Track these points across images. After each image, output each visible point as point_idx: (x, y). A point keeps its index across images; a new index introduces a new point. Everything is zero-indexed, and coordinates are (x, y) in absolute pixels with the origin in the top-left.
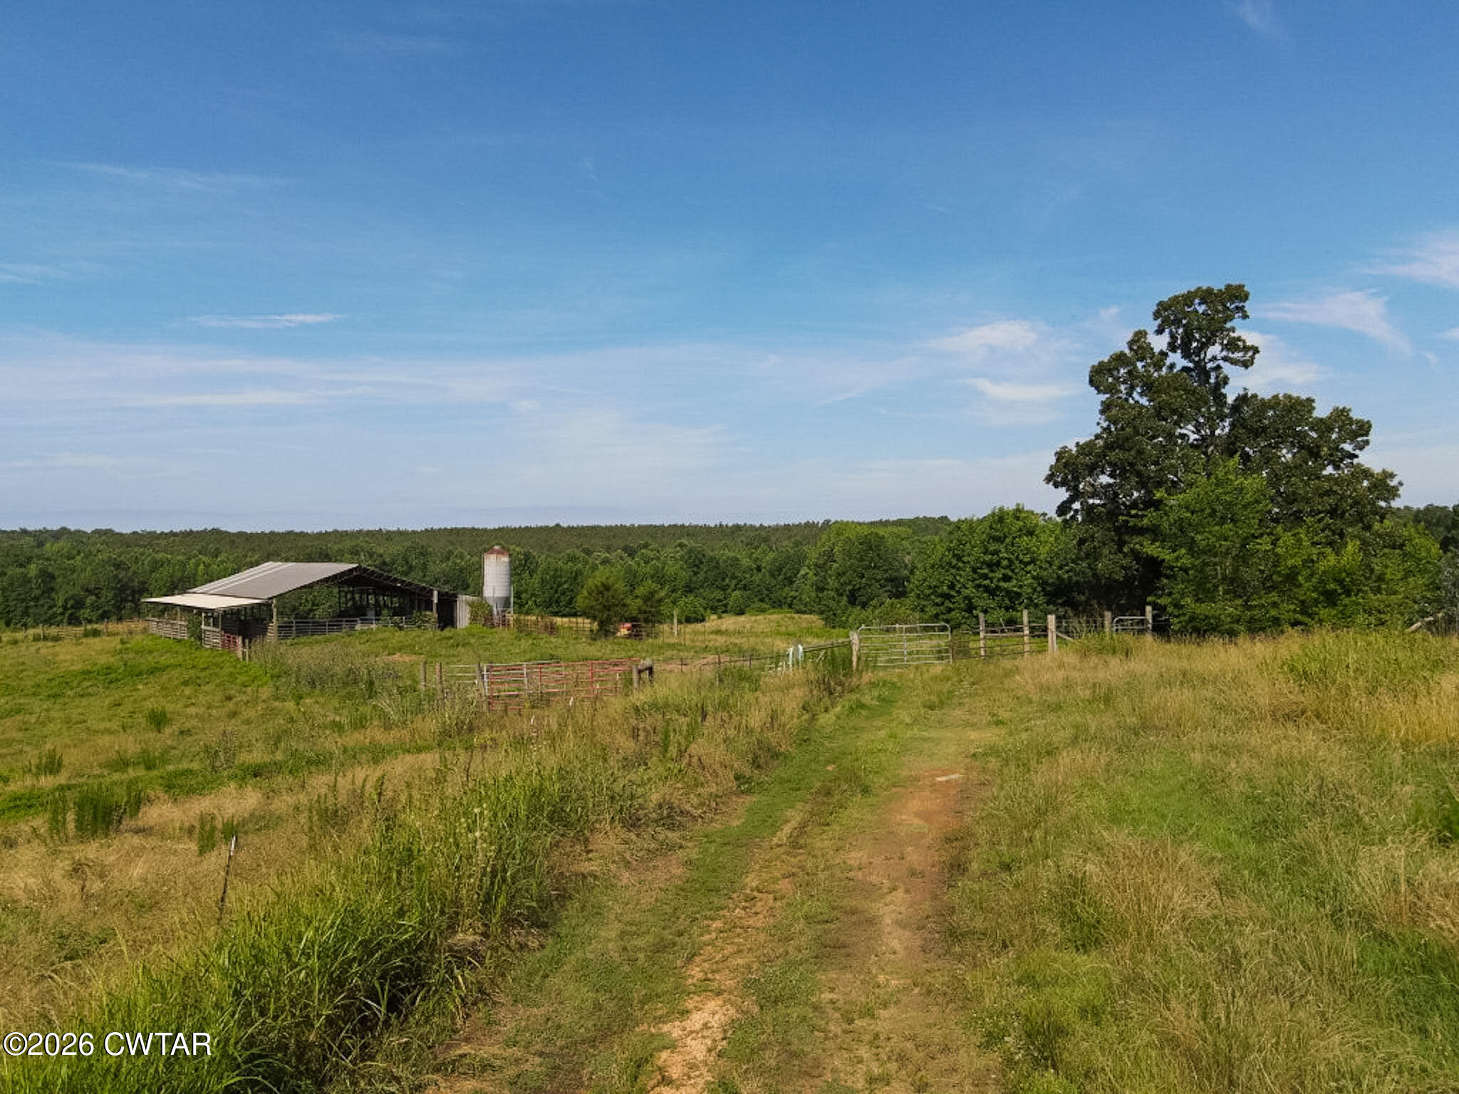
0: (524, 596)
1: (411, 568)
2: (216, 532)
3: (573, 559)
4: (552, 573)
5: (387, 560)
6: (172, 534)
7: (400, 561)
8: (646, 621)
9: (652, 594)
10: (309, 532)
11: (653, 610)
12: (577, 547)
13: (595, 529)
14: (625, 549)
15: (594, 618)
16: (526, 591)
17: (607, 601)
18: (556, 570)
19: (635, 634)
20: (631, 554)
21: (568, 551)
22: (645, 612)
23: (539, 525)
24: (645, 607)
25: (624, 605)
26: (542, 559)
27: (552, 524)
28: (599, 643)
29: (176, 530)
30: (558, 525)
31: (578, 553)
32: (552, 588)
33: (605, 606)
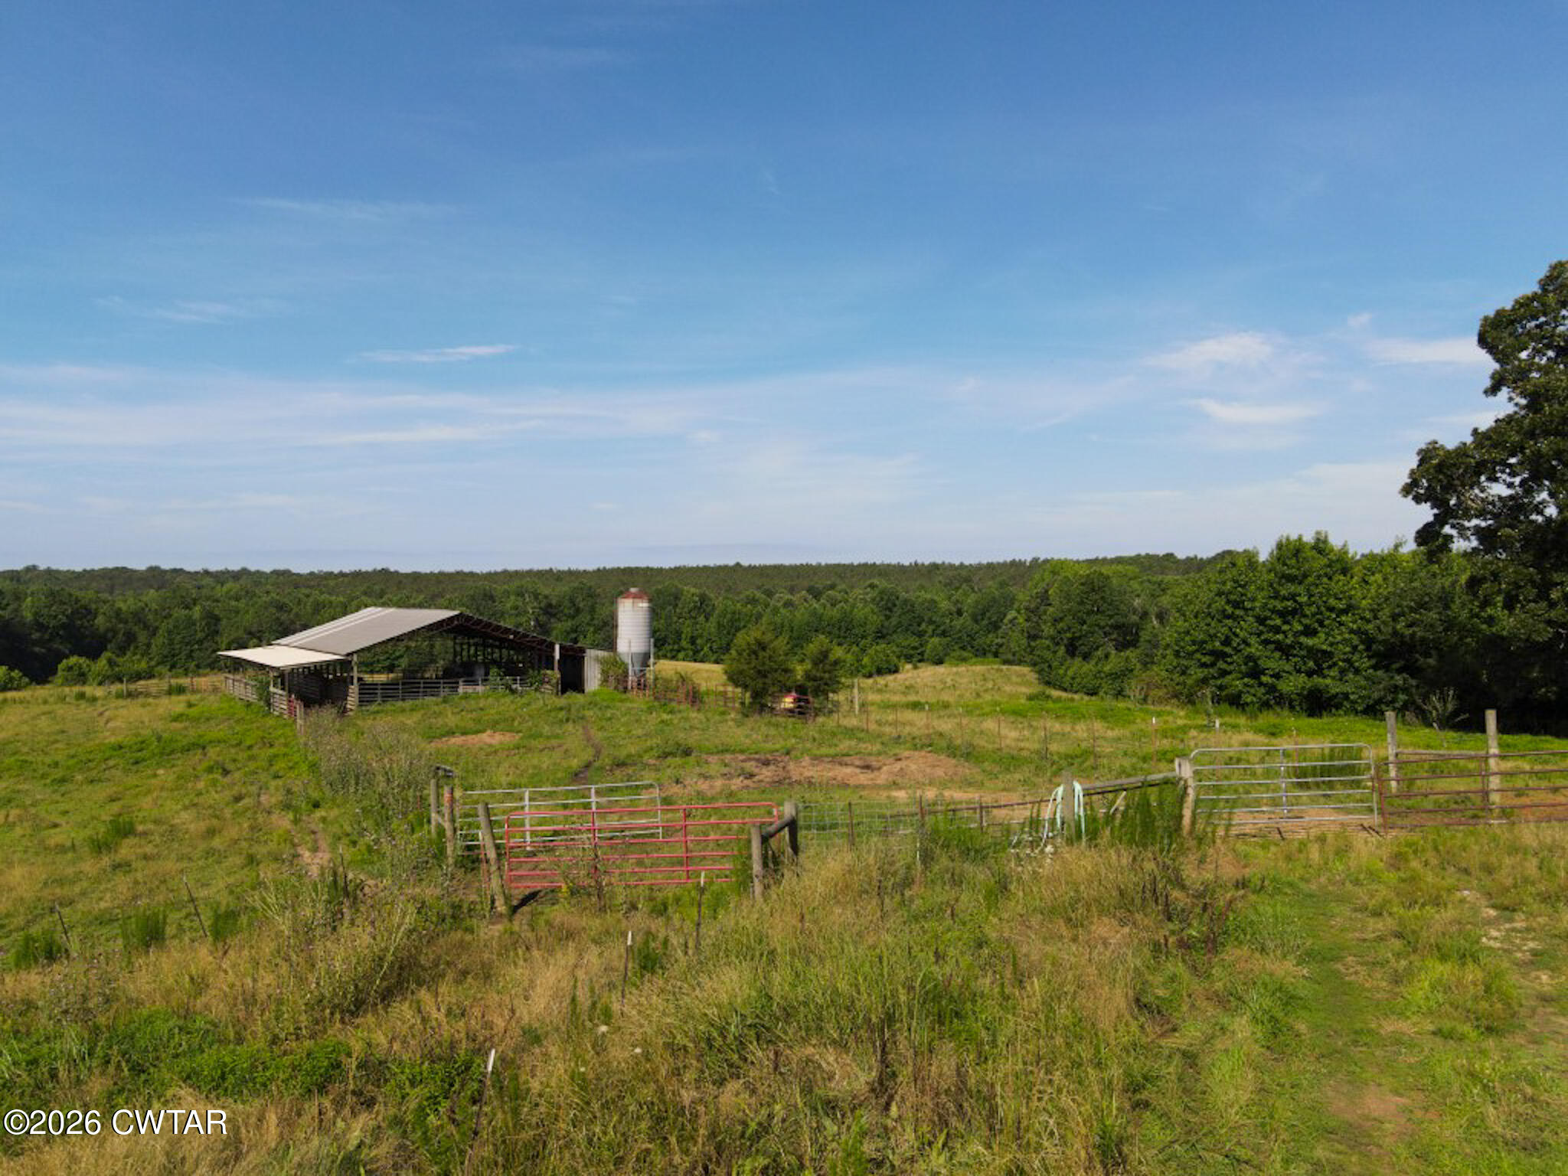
0: (699, 641)
1: (578, 611)
2: (385, 572)
3: (753, 601)
4: (729, 616)
5: (554, 602)
6: (342, 574)
7: (567, 603)
8: (817, 692)
9: (825, 655)
10: (478, 571)
11: (827, 675)
12: (759, 588)
13: (778, 569)
14: (810, 590)
15: (745, 687)
16: (701, 636)
17: (764, 664)
18: (734, 613)
19: (801, 711)
20: (817, 595)
21: (748, 593)
22: (815, 679)
23: (718, 564)
24: (814, 672)
25: (786, 671)
26: (719, 602)
27: (732, 563)
28: (750, 722)
29: (346, 570)
30: (738, 564)
31: (758, 594)
32: (729, 633)
33: (759, 672)
